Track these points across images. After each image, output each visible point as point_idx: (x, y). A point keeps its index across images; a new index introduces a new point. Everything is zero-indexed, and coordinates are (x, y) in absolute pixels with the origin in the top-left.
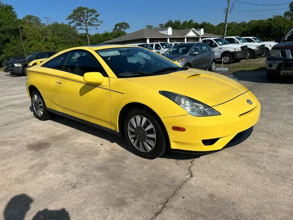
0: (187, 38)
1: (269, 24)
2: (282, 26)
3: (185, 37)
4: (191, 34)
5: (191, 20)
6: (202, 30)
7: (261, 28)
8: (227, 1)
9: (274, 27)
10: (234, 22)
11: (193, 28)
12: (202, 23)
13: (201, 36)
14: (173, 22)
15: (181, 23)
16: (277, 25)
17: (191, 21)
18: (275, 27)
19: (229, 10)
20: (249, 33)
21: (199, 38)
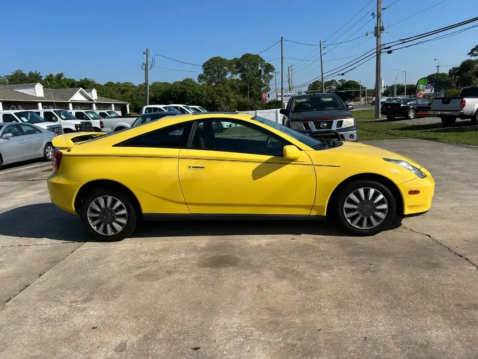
0: (72, 103)
1: (183, 89)
2: (199, 92)
3: (69, 101)
4: (78, 97)
5: (62, 74)
6: (94, 92)
7: (173, 95)
8: (144, 53)
9: (189, 93)
10: (128, 83)
11: (81, 88)
12: (81, 80)
13: (96, 102)
14: (25, 74)
15: (41, 77)
16: (192, 91)
17: (60, 76)
18: (191, 94)
19: (149, 67)
20: (159, 99)
21: (92, 104)
